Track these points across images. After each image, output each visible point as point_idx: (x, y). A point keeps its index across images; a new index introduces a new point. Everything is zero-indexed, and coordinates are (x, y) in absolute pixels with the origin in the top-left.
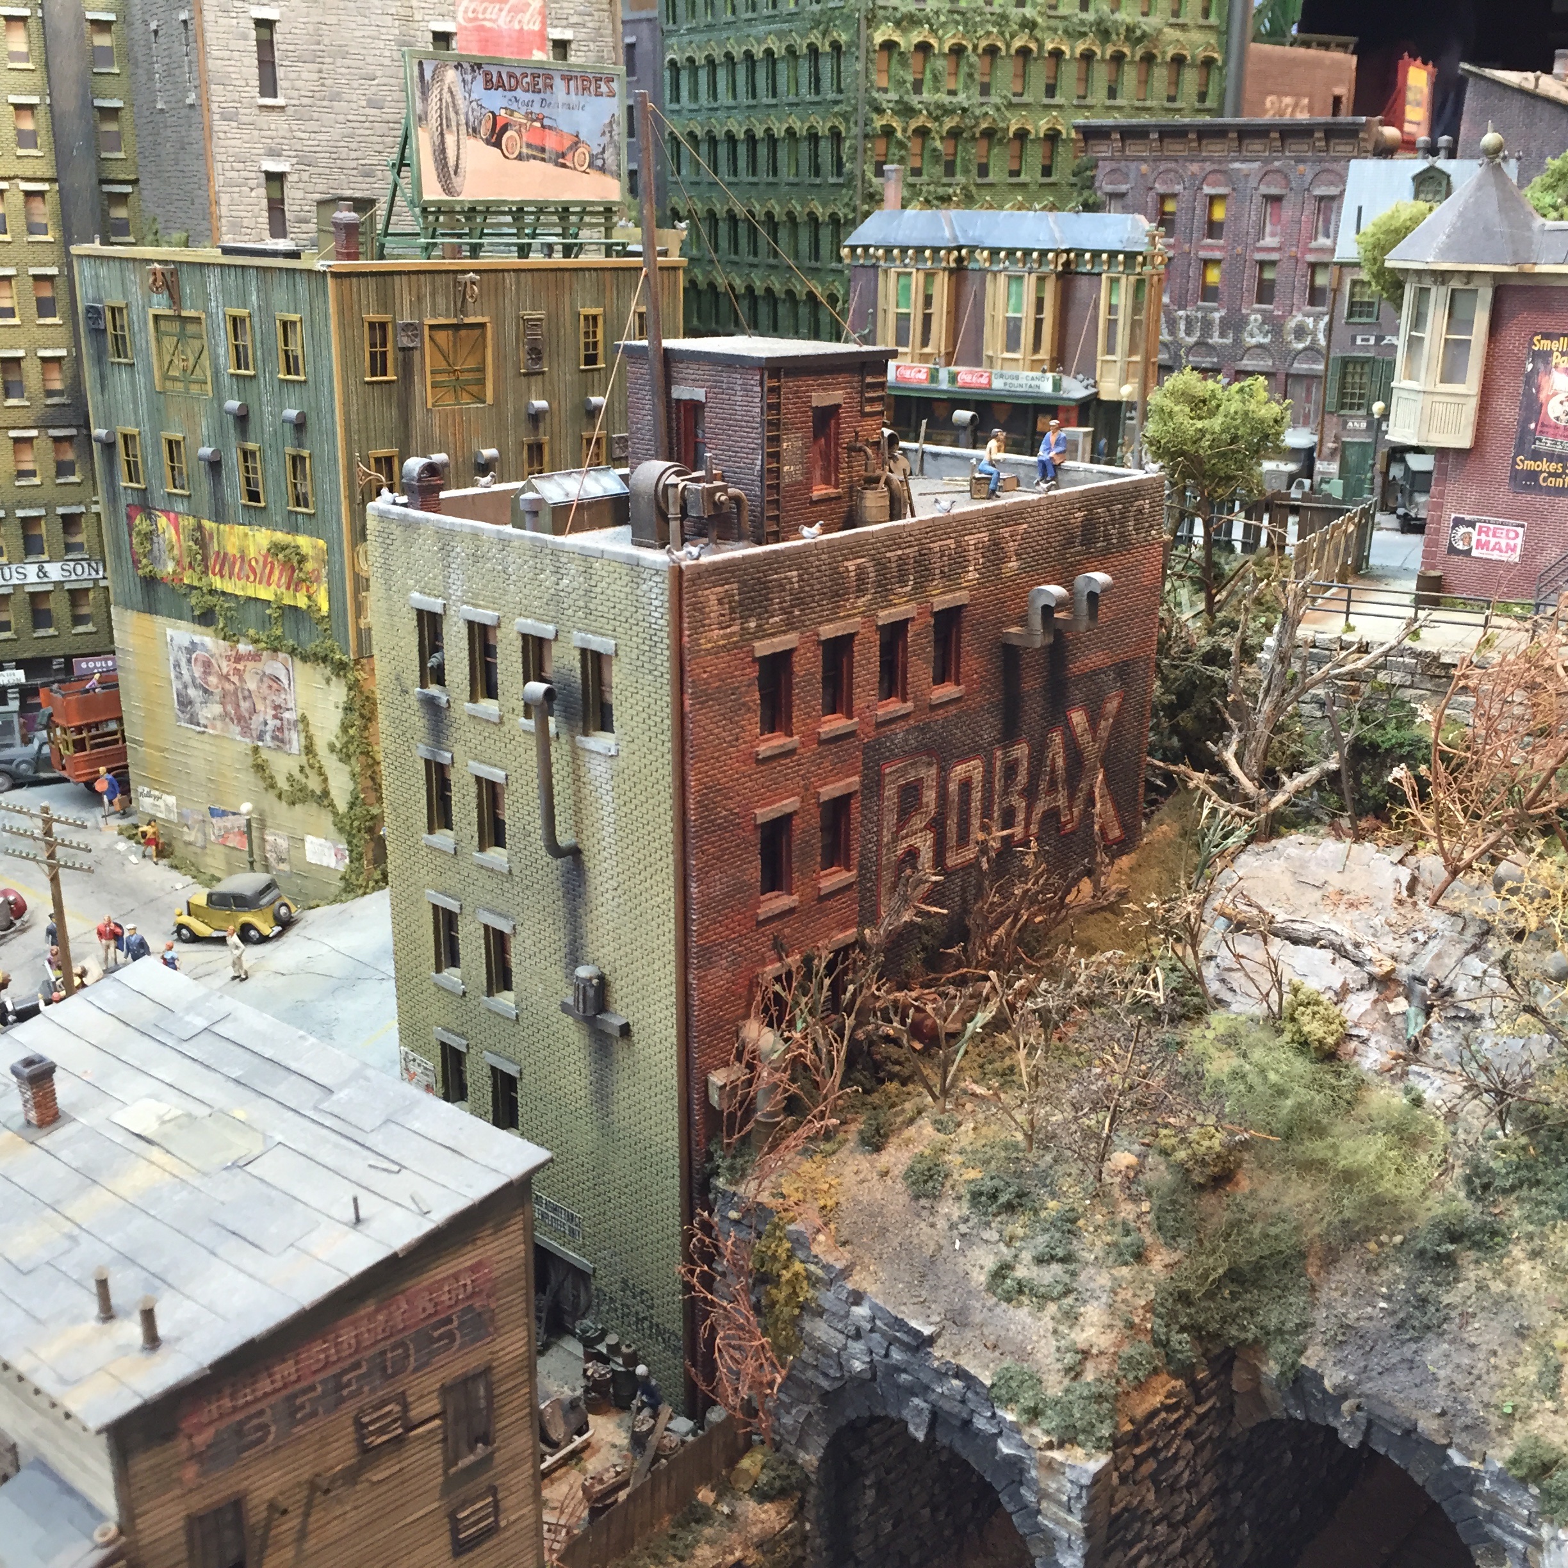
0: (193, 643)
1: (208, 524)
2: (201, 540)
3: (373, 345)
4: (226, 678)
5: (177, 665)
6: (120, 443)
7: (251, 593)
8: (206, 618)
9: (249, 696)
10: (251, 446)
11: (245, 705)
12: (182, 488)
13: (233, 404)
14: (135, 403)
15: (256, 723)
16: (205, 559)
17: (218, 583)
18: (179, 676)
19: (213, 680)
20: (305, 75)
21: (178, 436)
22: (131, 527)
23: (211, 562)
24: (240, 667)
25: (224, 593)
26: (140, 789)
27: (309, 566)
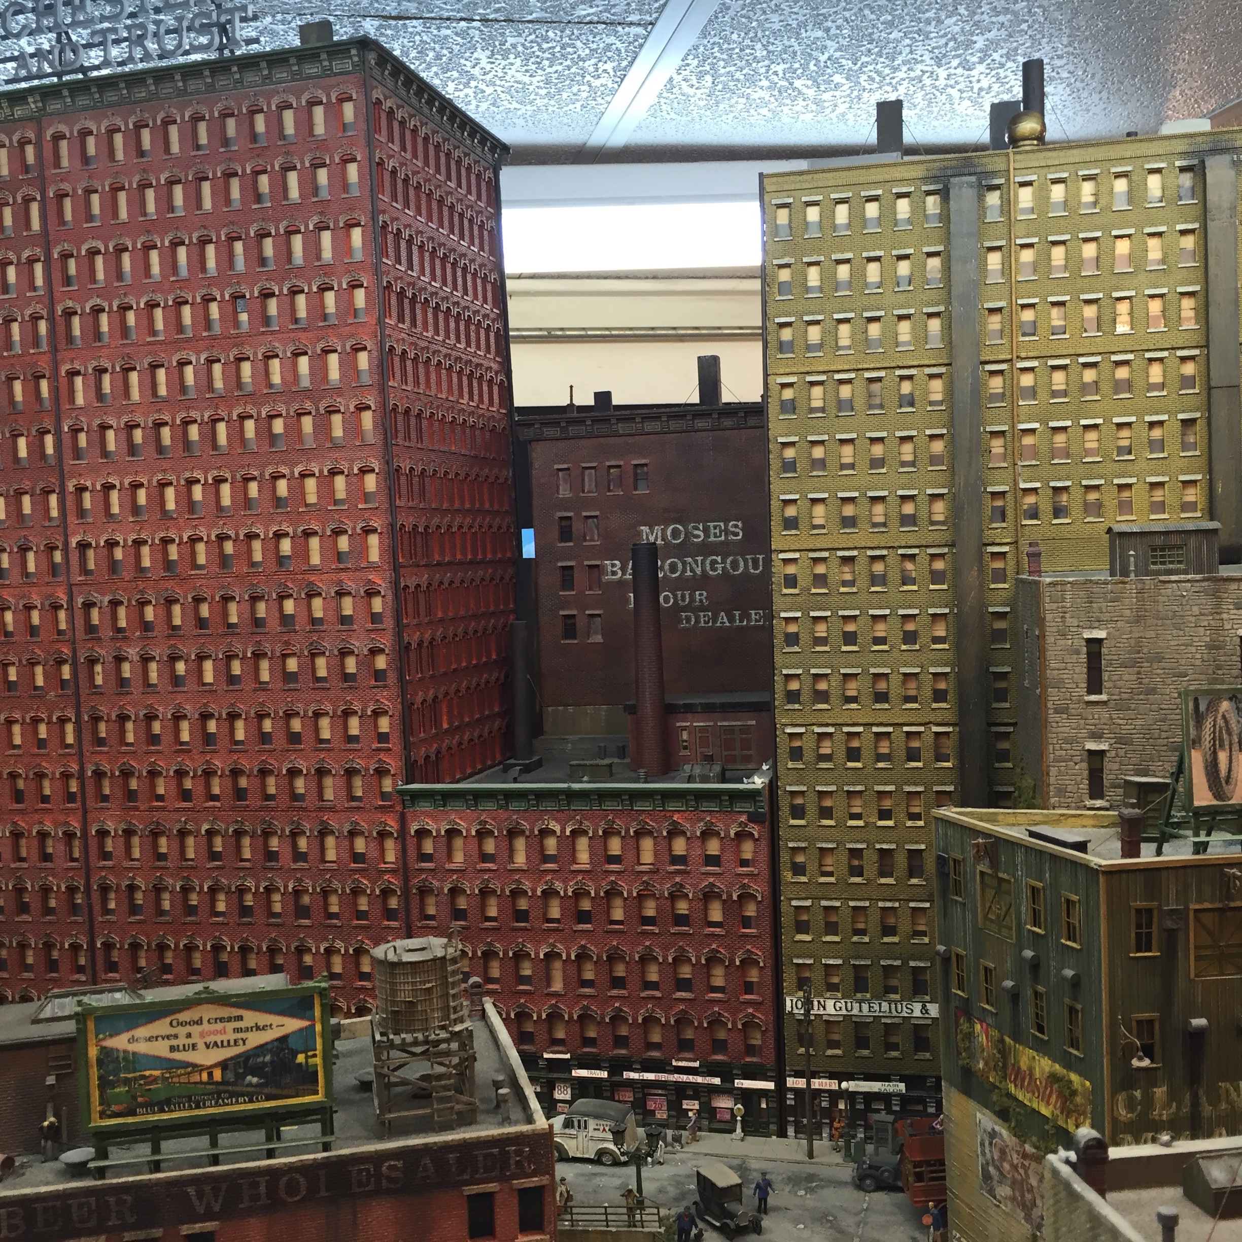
0: (993, 1130)
1: (1008, 1040)
2: (1004, 1051)
3: (1139, 926)
4: (1015, 1167)
5: (982, 1144)
6: (954, 959)
7: (1035, 1106)
8: (1003, 1115)
9: (1031, 1190)
10: (1041, 989)
11: (1028, 1196)
12: (992, 1005)
13: (1028, 953)
14: (965, 932)
15: (1036, 1213)
16: (1005, 1067)
17: (1012, 1088)
18: (983, 1153)
19: (1006, 1166)
20: (1126, 677)
21: (992, 965)
22: (957, 1025)
23: (1009, 1072)
24: (1026, 1163)
25: (1016, 1100)
26: (954, 1232)
27: (1079, 1100)
